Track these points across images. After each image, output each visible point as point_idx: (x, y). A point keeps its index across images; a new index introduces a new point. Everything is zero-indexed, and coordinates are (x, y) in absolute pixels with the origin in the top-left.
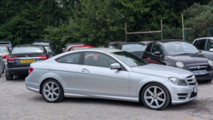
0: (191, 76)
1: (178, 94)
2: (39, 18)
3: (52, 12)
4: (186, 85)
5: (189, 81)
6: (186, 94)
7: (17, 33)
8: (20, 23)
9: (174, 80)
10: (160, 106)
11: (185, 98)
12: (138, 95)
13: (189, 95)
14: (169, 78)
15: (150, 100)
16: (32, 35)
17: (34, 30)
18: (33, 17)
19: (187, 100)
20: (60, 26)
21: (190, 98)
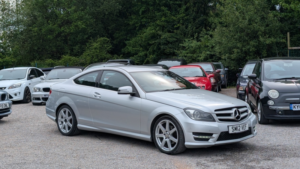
1: (194, 133)
2: (177, 28)
3: (194, 19)
4: (214, 120)
5: (218, 115)
6: (211, 135)
7: (151, 49)
8: (154, 37)
9: (192, 112)
10: (172, 149)
11: (207, 140)
12: (149, 131)
13: (215, 136)
14: (185, 110)
15: (162, 139)
16: (168, 51)
17: (170, 45)
18: (170, 27)
19: (212, 142)
20: (202, 39)
21: (218, 140)
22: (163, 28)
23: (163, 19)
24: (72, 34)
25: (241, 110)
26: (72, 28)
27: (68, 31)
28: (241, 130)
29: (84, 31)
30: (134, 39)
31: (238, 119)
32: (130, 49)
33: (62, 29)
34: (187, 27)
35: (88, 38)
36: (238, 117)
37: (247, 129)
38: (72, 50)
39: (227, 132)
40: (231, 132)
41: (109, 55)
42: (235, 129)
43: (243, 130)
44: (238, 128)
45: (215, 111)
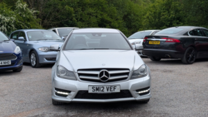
4: (76, 79)
5: (80, 74)
6: (69, 92)
11: (65, 96)
19: (68, 99)
21: (76, 98)
25: (110, 72)
28: (105, 91)
36: (104, 78)
40: (91, 91)
42: (97, 89)
43: (109, 92)
44: (102, 89)
45: (79, 70)
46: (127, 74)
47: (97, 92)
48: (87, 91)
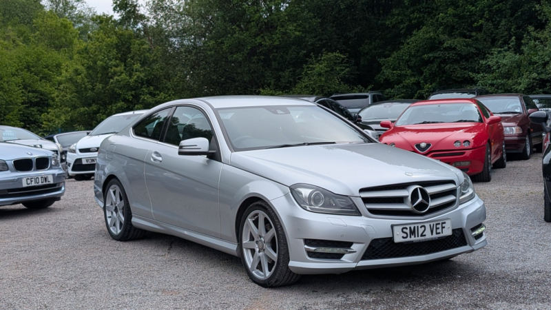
0: (403, 186)
1: (308, 242)
2: (480, 29)
4: (358, 213)
5: (366, 200)
6: (348, 245)
8: (434, 45)
9: (305, 192)
10: (269, 274)
11: (338, 257)
13: (358, 248)
14: (293, 189)
15: (253, 251)
18: (465, 27)
19: (348, 262)
20: (525, 49)
21: (365, 257)
22: (451, 30)
23: (451, 10)
24: (277, 47)
25: (430, 190)
26: (277, 38)
27: (268, 43)
28: (428, 236)
29: (298, 42)
30: (395, 54)
31: (420, 209)
32: (387, 72)
33: (259, 40)
34: (496, 26)
35: (307, 55)
36: (422, 206)
37: (447, 232)
38: (278, 79)
39: (390, 240)
40: (398, 238)
41: (344, 87)
42: (413, 232)
43: (435, 236)
44: (421, 230)
45: (362, 190)
46: (452, 192)
47: (413, 238)
48: (391, 239)
